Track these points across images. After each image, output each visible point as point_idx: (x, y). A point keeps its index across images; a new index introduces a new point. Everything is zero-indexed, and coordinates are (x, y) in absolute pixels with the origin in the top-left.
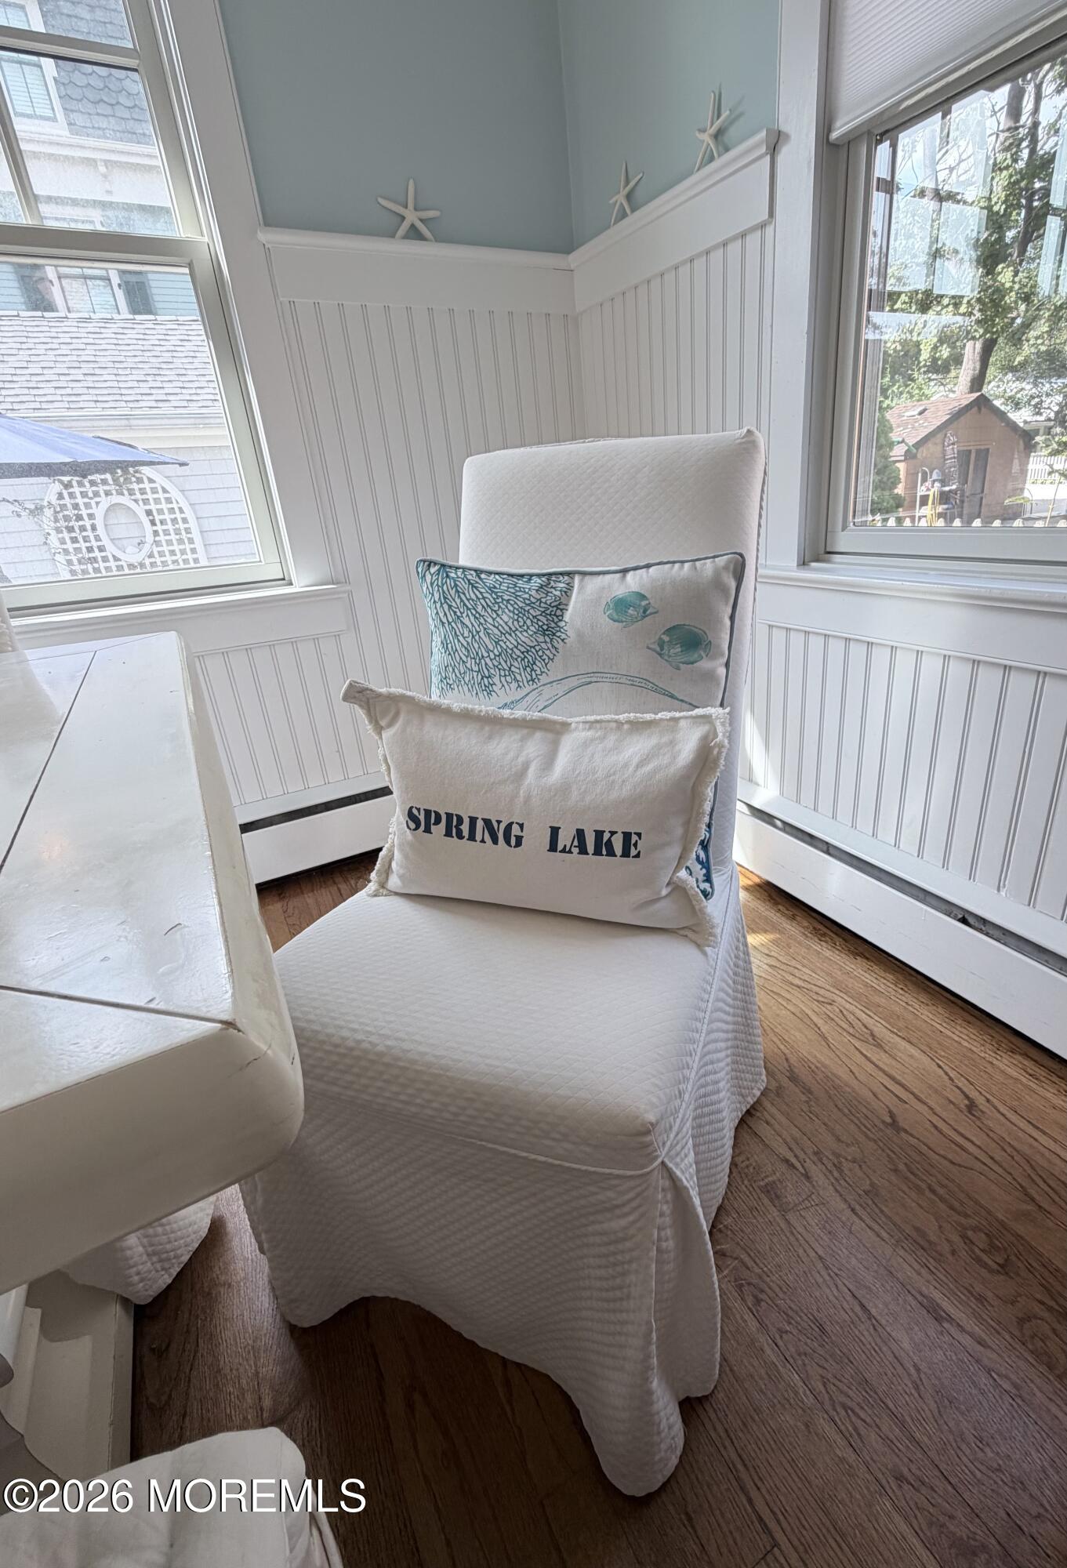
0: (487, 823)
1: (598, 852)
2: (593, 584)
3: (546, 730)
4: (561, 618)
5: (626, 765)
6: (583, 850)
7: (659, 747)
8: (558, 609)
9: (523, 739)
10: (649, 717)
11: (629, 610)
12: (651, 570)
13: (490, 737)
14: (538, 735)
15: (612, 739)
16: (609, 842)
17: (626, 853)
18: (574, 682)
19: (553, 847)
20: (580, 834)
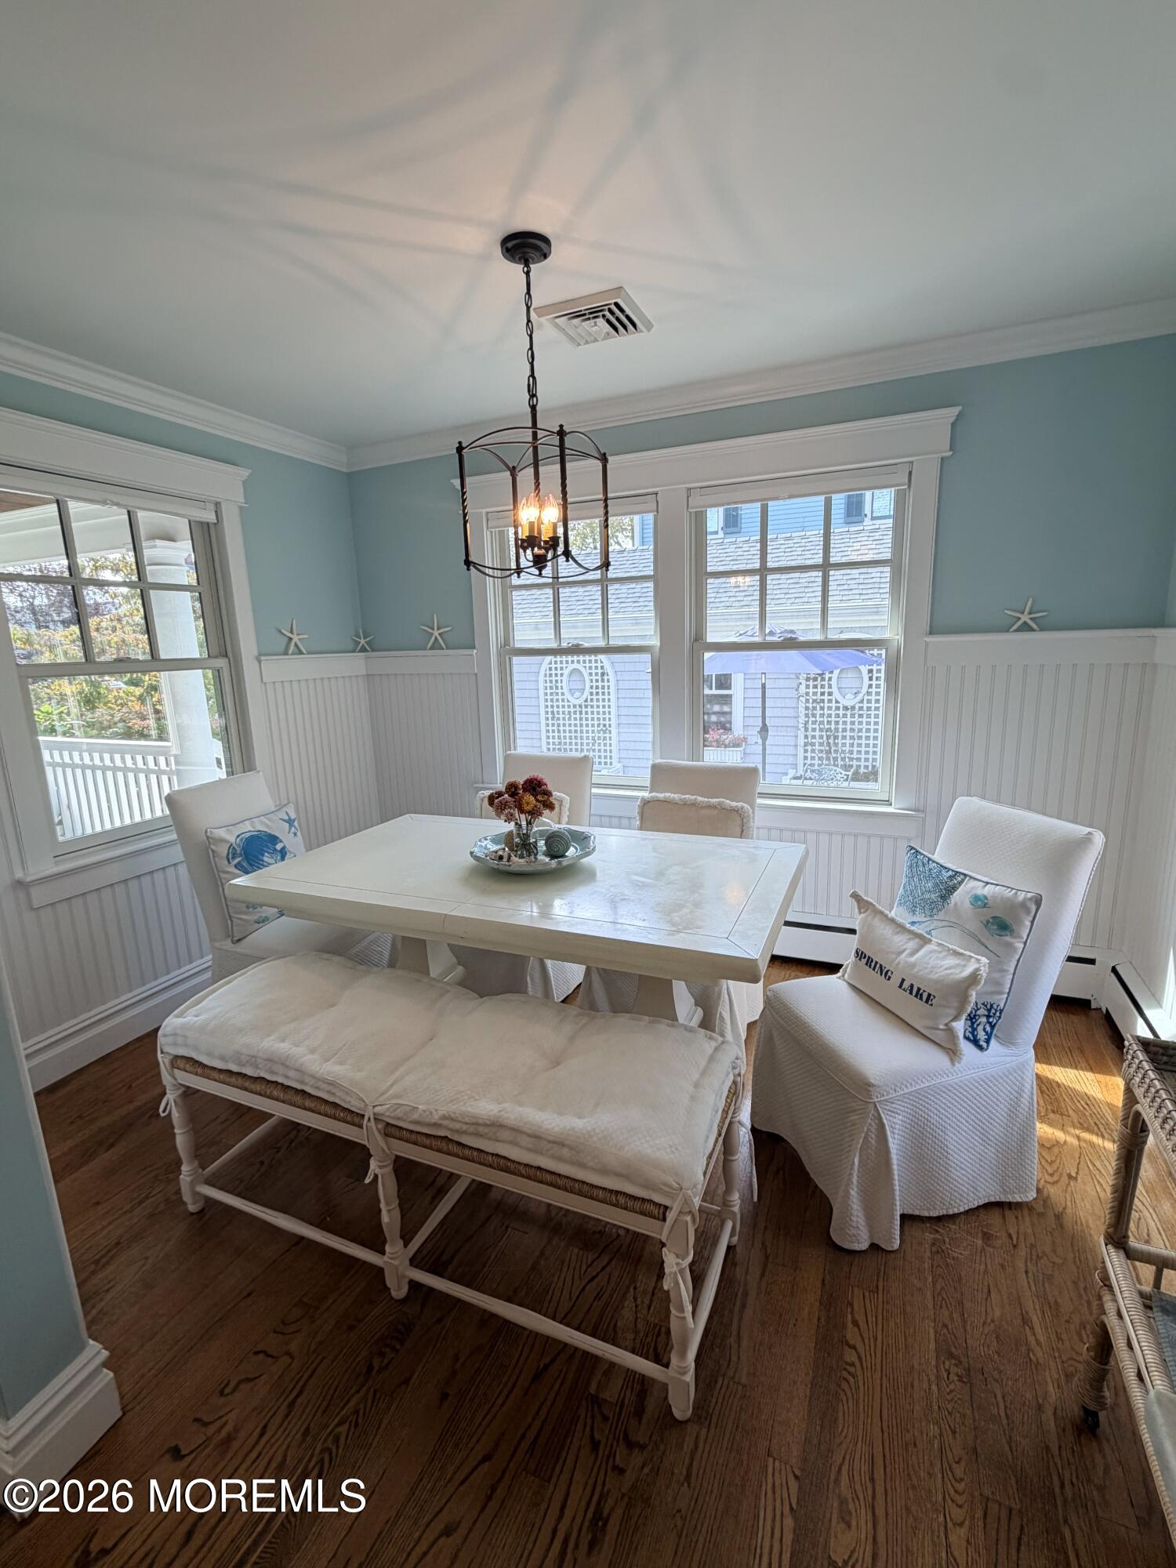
0: (881, 966)
1: (916, 996)
2: (973, 883)
3: (921, 939)
4: (952, 893)
5: (941, 967)
6: (911, 993)
7: (958, 965)
8: (952, 890)
9: (910, 939)
10: (961, 951)
11: (980, 902)
12: (998, 887)
13: (898, 933)
14: (917, 940)
15: (944, 953)
16: (921, 995)
17: (927, 1002)
18: (946, 923)
19: (900, 987)
20: (912, 986)
